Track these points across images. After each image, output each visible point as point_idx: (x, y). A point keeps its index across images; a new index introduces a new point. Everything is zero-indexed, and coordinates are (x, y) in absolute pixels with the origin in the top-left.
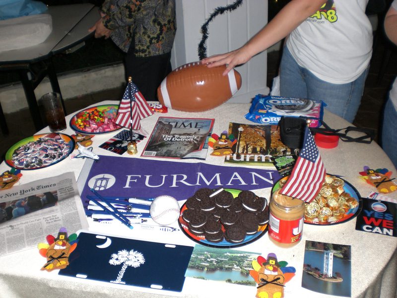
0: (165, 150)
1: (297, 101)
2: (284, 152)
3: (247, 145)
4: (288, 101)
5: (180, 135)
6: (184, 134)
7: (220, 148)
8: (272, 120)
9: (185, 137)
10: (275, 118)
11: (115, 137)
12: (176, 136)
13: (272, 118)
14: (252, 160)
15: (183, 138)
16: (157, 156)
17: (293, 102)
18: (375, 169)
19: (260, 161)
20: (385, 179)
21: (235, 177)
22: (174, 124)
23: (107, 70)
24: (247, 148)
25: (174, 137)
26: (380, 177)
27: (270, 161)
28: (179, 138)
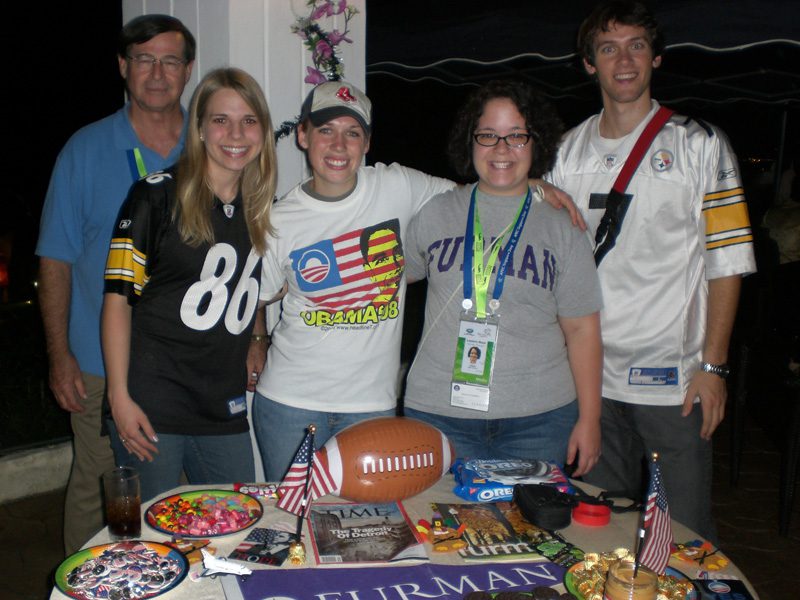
0: (352, 551)
1: (520, 463)
2: (541, 536)
3: (479, 532)
4: (507, 465)
5: (360, 527)
6: (368, 526)
7: (442, 541)
8: (497, 494)
9: (370, 530)
10: (502, 490)
11: (246, 540)
12: (355, 530)
13: (496, 491)
14: (501, 553)
15: (369, 532)
16: (345, 560)
17: (515, 465)
18: (684, 542)
19: (514, 552)
20: (705, 553)
21: (494, 577)
22: (337, 513)
23: (38, 455)
24: (482, 537)
25: (352, 532)
26: (696, 552)
27: (530, 550)
28: (361, 532)
